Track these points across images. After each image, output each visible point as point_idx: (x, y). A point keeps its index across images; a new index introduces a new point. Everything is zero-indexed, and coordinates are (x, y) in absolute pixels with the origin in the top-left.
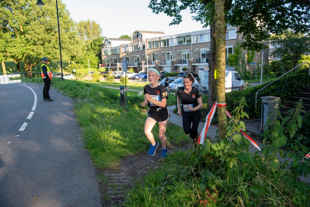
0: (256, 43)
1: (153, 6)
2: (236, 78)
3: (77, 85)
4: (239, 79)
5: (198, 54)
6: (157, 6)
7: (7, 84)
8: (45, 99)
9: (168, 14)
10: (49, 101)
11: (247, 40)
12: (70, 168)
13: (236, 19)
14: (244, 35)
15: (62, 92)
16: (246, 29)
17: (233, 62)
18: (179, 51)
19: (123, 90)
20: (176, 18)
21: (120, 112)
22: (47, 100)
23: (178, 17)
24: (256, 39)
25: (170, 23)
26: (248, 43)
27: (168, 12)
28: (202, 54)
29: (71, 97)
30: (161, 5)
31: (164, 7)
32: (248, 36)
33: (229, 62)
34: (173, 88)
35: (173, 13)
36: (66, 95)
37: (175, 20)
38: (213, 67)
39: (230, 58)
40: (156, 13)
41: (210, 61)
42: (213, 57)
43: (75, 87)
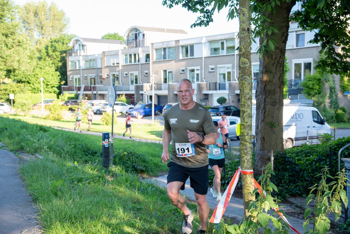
0: (344, 62)
2: (316, 120)
3: (22, 128)
4: (322, 122)
9: (190, 8)
11: (328, 57)
13: (310, 17)
14: (324, 46)
16: (326, 37)
17: (312, 89)
18: (213, 66)
19: (107, 140)
20: (202, 15)
23: (207, 13)
24: (344, 55)
25: (193, 23)
26: (329, 61)
27: (190, 5)
28: (254, 73)
29: (11, 151)
32: (330, 50)
35: (198, 6)
37: (201, 19)
38: (262, 103)
39: (307, 81)
40: (168, 7)
41: (258, 93)
42: (264, 87)
43: (18, 132)
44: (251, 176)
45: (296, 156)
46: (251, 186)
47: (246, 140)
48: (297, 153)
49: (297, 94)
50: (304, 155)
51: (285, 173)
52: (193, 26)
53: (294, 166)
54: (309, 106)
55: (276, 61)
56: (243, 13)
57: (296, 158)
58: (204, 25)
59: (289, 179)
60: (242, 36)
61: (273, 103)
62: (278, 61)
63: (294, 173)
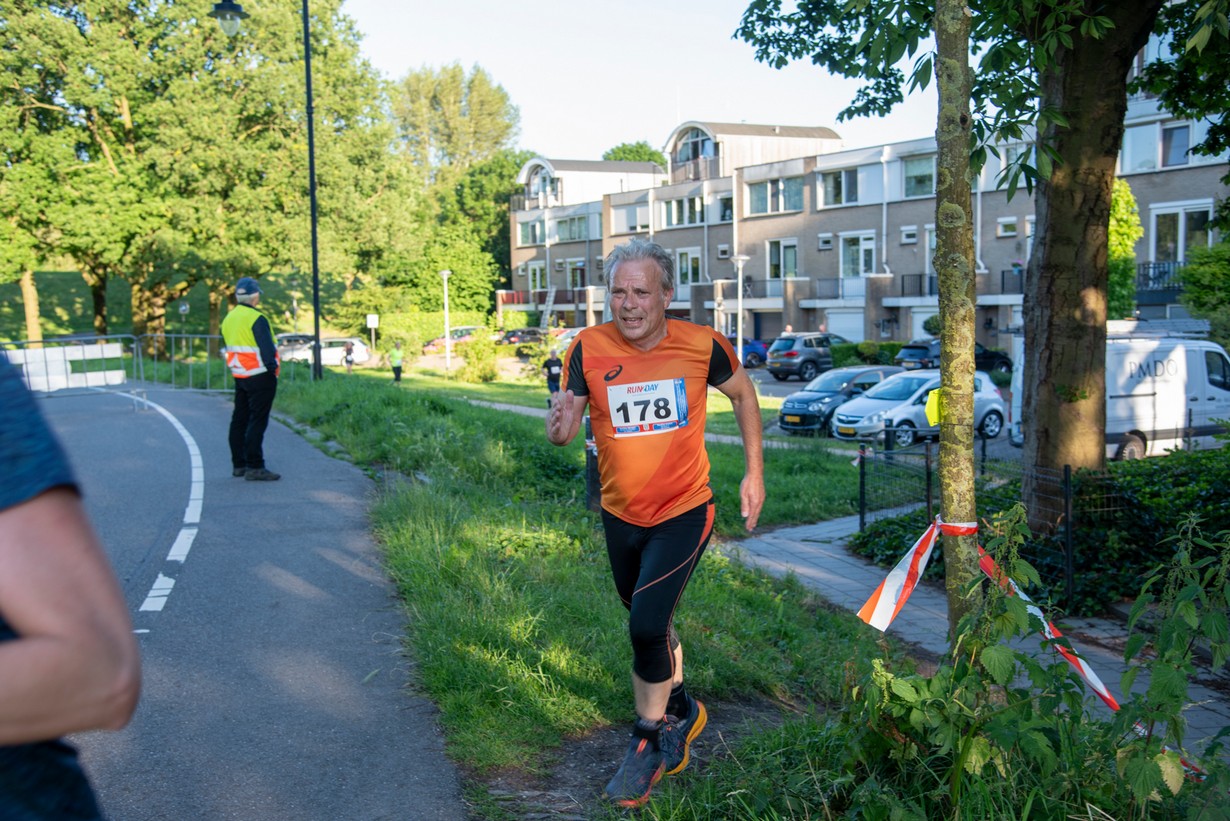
1: (763, 30)
2: (1218, 378)
3: (388, 402)
5: (1012, 244)
6: (781, 33)
7: (60, 390)
8: (238, 471)
9: (835, 67)
10: (256, 479)
12: (359, 760)
13: (1194, 79)
15: (314, 434)
17: (1211, 288)
18: (912, 229)
20: (872, 82)
21: (577, 543)
22: (251, 472)
23: (885, 77)
25: (845, 108)
27: (835, 58)
29: (357, 463)
30: (797, 22)
31: (812, 36)
33: (1190, 287)
34: (864, 423)
35: (860, 60)
36: (333, 451)
37: (868, 95)
38: (1043, 331)
39: (1195, 267)
40: (774, 64)
41: (1031, 304)
42: (1046, 285)
43: (376, 416)
44: (969, 541)
45: (1147, 484)
46: (971, 569)
47: (956, 437)
48: (1151, 475)
49: (1165, 305)
50: (1170, 480)
51: (1109, 533)
52: (846, 116)
53: (1135, 511)
54: (1198, 339)
55: (1086, 210)
56: (949, 72)
57: (1148, 490)
58: (877, 112)
59: (1121, 549)
60: (946, 138)
61: (1074, 329)
62: (1091, 210)
63: (1136, 531)
